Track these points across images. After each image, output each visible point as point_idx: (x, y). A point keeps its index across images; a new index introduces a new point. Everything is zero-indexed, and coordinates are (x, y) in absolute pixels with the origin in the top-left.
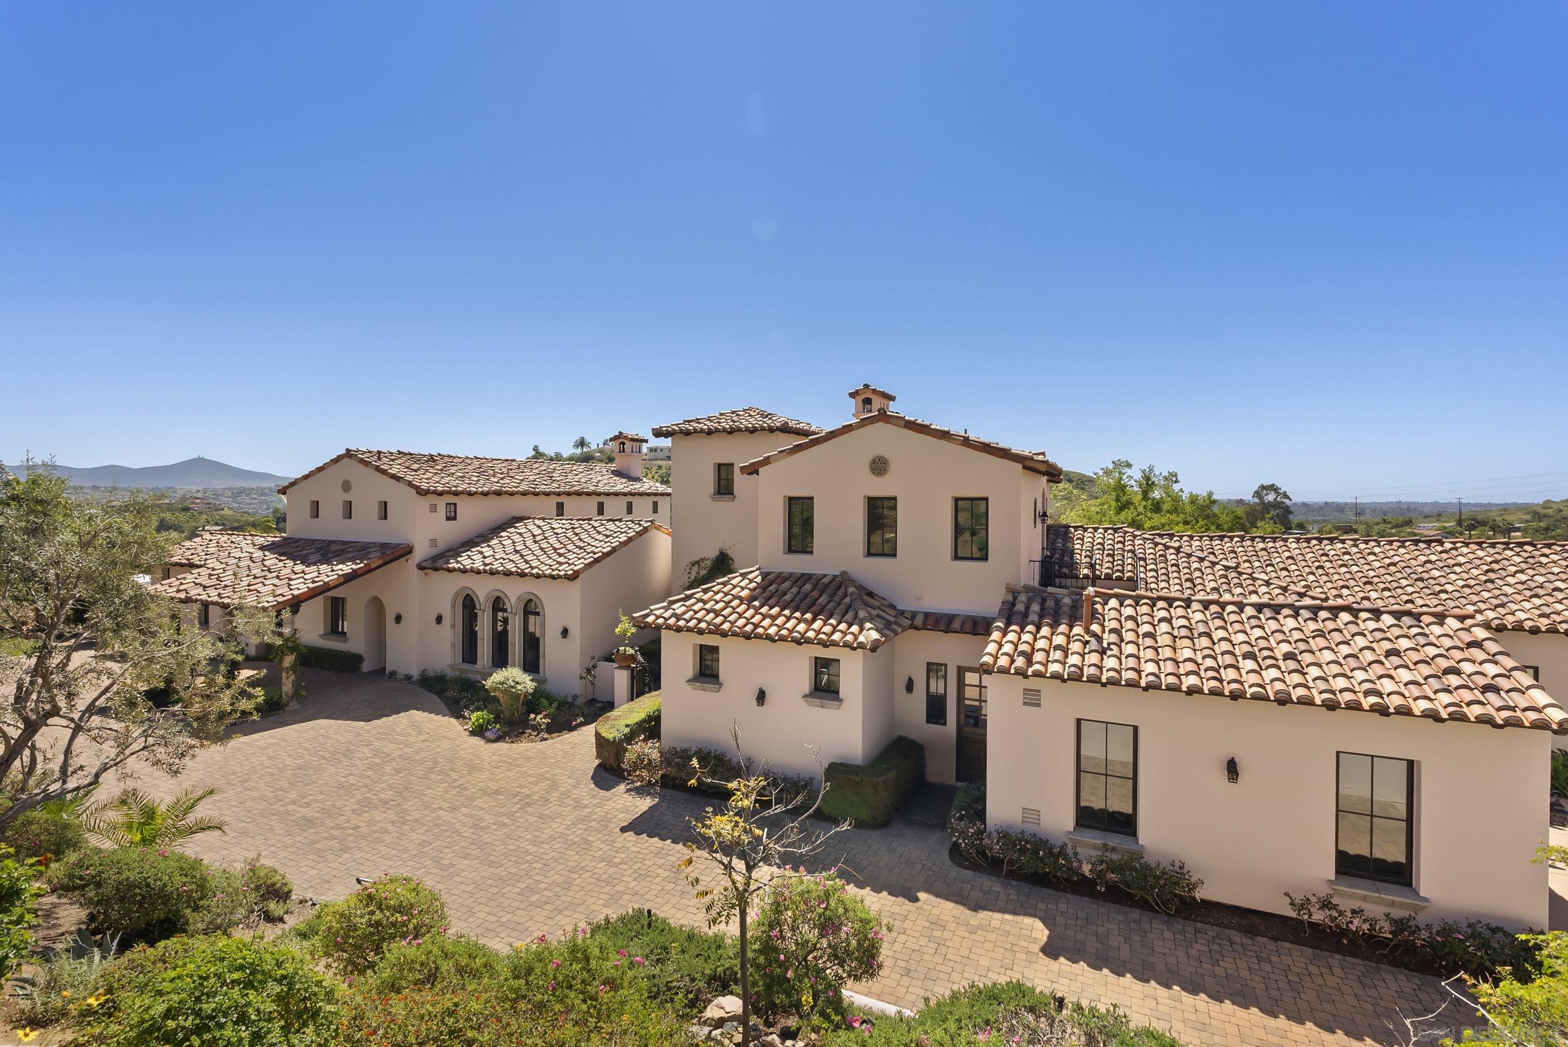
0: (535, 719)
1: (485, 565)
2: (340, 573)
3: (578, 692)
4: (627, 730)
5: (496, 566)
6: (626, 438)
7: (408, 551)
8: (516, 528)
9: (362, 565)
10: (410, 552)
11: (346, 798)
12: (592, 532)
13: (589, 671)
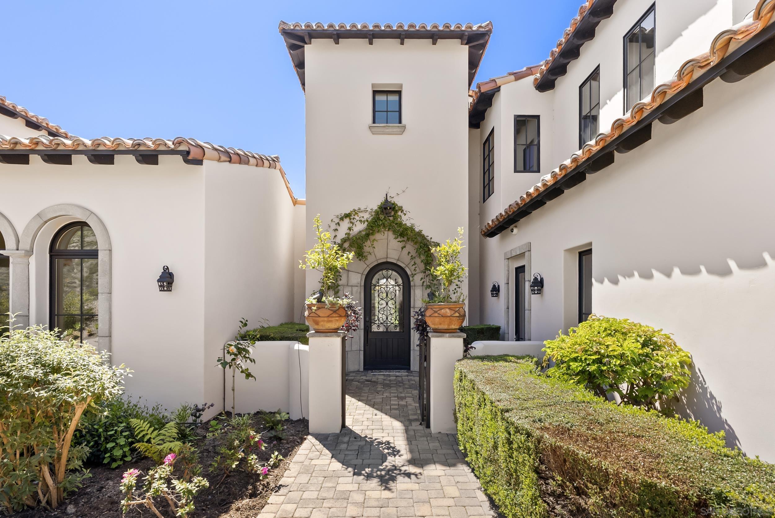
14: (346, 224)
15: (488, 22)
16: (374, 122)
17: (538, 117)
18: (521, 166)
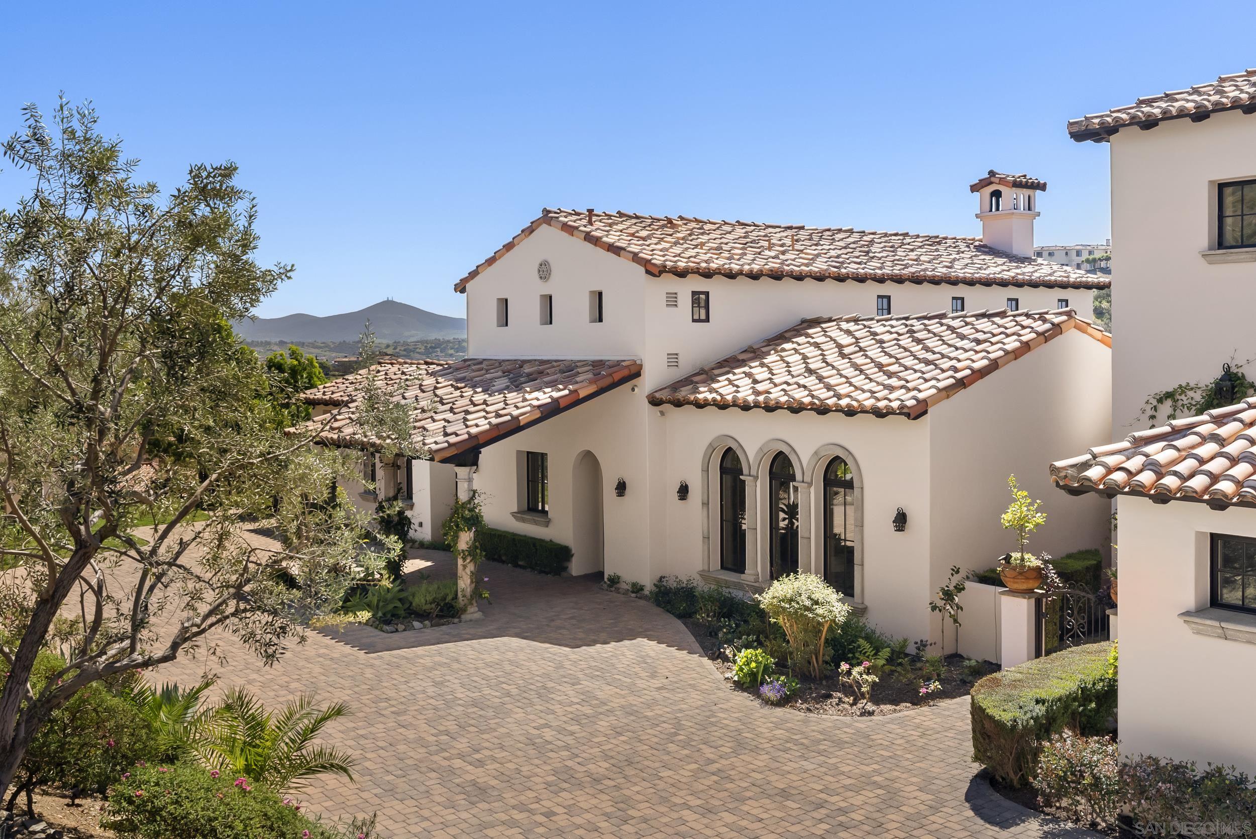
0: (849, 673)
1: (757, 393)
2: (535, 403)
3: (927, 637)
4: (1040, 710)
5: (776, 394)
6: (1002, 181)
7: (634, 373)
8: (808, 336)
9: (566, 392)
10: (638, 374)
11: (536, 762)
12: (948, 336)
13: (948, 596)
14: (1166, 409)
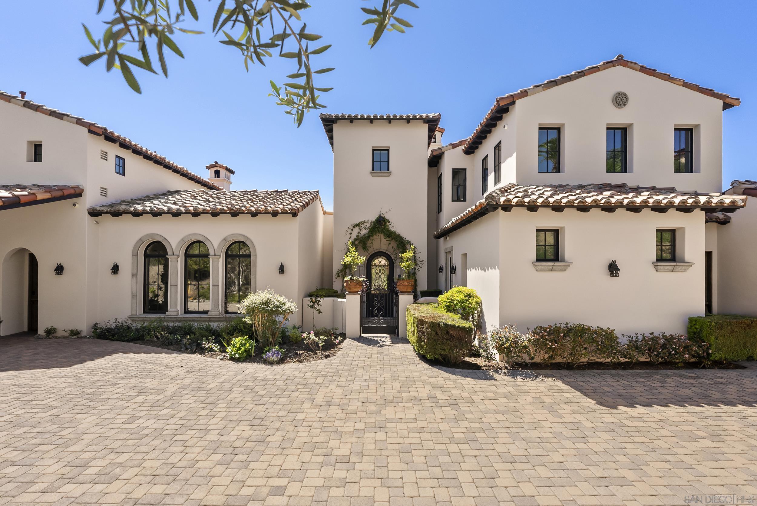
6: (221, 166)
7: (77, 193)
10: (80, 195)
14: (356, 230)
15: (438, 114)
16: (373, 170)
17: (465, 170)
18: (455, 198)
